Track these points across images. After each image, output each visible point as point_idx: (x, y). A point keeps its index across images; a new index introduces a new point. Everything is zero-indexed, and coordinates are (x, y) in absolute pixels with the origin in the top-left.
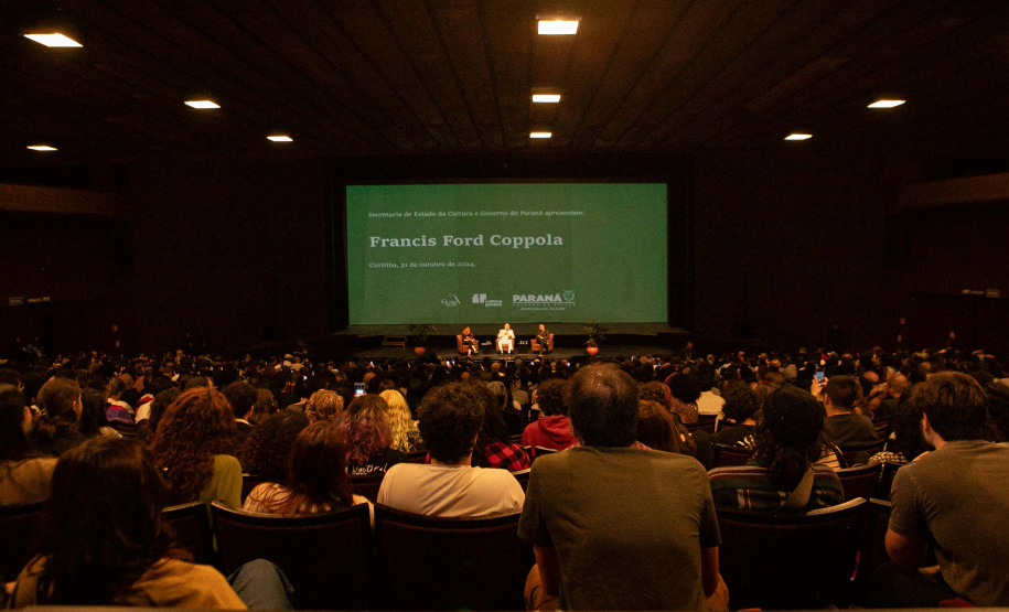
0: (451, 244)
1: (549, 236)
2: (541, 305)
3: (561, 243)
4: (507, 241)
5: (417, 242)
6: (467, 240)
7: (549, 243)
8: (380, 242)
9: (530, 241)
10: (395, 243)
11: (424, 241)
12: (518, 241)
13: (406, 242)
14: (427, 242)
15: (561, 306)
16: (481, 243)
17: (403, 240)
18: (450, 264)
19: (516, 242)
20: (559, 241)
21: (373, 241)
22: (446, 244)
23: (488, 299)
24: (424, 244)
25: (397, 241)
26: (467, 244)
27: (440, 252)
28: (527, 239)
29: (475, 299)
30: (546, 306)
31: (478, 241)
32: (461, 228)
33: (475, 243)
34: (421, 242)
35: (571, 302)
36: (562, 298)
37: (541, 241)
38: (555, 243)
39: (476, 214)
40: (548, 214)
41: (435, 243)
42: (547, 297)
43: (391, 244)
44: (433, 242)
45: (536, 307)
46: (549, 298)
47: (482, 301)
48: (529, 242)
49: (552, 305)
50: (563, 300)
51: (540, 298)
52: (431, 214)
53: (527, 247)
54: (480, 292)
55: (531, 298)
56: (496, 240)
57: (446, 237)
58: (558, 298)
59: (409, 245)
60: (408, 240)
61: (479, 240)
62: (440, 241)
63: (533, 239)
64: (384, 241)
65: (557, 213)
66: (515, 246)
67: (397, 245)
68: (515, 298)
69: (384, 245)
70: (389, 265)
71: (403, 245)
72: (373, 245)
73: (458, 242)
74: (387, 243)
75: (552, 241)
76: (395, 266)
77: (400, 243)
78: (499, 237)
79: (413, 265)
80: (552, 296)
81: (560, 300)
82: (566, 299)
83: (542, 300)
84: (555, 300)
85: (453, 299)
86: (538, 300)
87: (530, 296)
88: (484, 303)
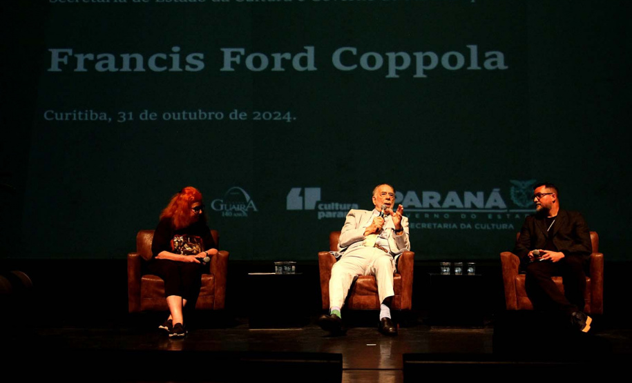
0: (240, 68)
1: (474, 49)
2: (455, 217)
3: (501, 65)
4: (371, 61)
5: (159, 62)
6: (278, 57)
7: (474, 65)
8: (73, 61)
9: (427, 61)
10: (107, 63)
11: (176, 59)
12: (399, 61)
13: (133, 62)
14: (183, 63)
15: (505, 219)
16: (311, 66)
17: (126, 58)
18: (238, 115)
19: (394, 63)
20: (498, 61)
21: (56, 59)
22: (227, 67)
23: (325, 199)
24: (176, 67)
25: (112, 59)
26: (278, 67)
27: (212, 87)
28: (419, 56)
29: (294, 201)
30: (468, 220)
31: (304, 62)
33: (296, 65)
34: (169, 62)
36: (505, 196)
37: (453, 61)
38: (488, 65)
41: (201, 66)
42: (469, 196)
43: (99, 67)
44: (196, 62)
45: (442, 219)
46: (474, 199)
47: (310, 206)
48: (425, 63)
49: (482, 217)
50: (510, 204)
51: (452, 198)
54: (304, 184)
55: (431, 199)
56: (346, 59)
57: (227, 52)
58: (496, 199)
59: (140, 67)
60: (139, 58)
61: (306, 60)
62: (214, 60)
63: (433, 56)
64: (81, 58)
66: (392, 73)
67: (112, 68)
69: (80, 67)
70: (92, 115)
71: (126, 67)
72: (55, 68)
73: (257, 62)
74: (88, 63)
75: (481, 60)
76: (104, 117)
77: (119, 63)
78: (354, 51)
79: (147, 116)
80: (480, 194)
81: (501, 204)
82: (516, 202)
83: (458, 203)
84: (490, 204)
85: (242, 200)
86: (447, 203)
87: (426, 195)
88: (317, 210)
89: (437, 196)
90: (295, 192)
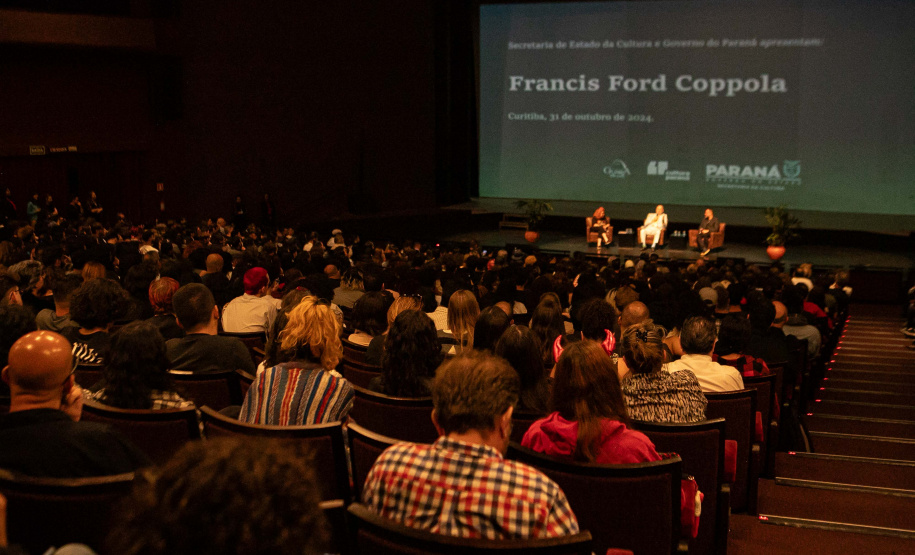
0: (620, 88)
1: (765, 78)
2: (748, 182)
3: (783, 88)
4: (700, 85)
5: (573, 85)
6: (643, 82)
7: (765, 88)
8: (523, 84)
9: (735, 85)
10: (543, 85)
11: (583, 82)
12: (718, 85)
13: (558, 85)
14: (586, 86)
15: (779, 184)
16: (663, 88)
17: (553, 82)
18: (619, 117)
19: (714, 86)
20: (780, 86)
21: (514, 83)
22: (612, 88)
23: (671, 168)
24: (582, 88)
25: (545, 83)
26: (643, 88)
27: (603, 100)
28: (731, 82)
29: (652, 169)
30: (756, 184)
31: (659, 85)
32: (637, 66)
33: (654, 87)
34: (579, 85)
35: (794, 178)
36: (781, 170)
37: (752, 85)
38: (774, 88)
39: (657, 44)
40: (766, 44)
41: (597, 87)
42: (758, 170)
43: (538, 88)
44: (594, 85)
45: (740, 182)
46: (760, 172)
47: (661, 172)
48: (733, 86)
49: (765, 182)
50: (783, 176)
51: (747, 171)
52: (594, 44)
53: (730, 93)
54: (658, 159)
55: (734, 170)
56: (685, 83)
57: (612, 78)
58: (775, 172)
61: (660, 84)
62: (605, 83)
63: (740, 83)
64: (528, 82)
65: (779, 43)
66: (713, 93)
67: (546, 88)
68: (710, 169)
69: (528, 88)
70: (535, 116)
71: (554, 88)
72: (513, 88)
73: (630, 85)
74: (533, 86)
75: (770, 85)
76: (542, 117)
77: (550, 85)
78: (689, 78)
79: (567, 117)
80: (765, 169)
81: (777, 174)
82: (786, 173)
83: (750, 173)
84: (771, 174)
85: (621, 168)
86: (744, 173)
87: (731, 168)
88: (664, 176)
89: (738, 169)
90: (652, 164)
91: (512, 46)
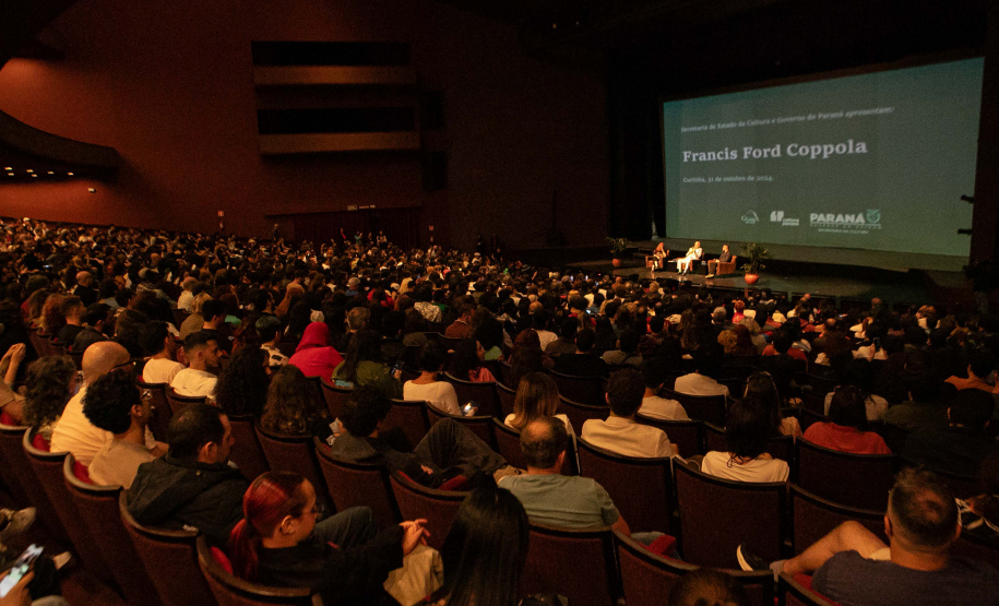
0: (750, 156)
1: (851, 142)
2: (841, 227)
3: (864, 150)
4: (804, 151)
6: (765, 151)
7: (851, 151)
8: (691, 157)
9: (829, 150)
10: (703, 157)
11: (727, 154)
12: (816, 150)
13: (713, 156)
15: (864, 228)
16: (779, 154)
17: (709, 154)
18: (751, 178)
19: (813, 151)
20: (862, 148)
21: (686, 155)
22: (746, 157)
23: (786, 217)
24: (727, 157)
25: (704, 155)
26: (765, 155)
27: (740, 166)
28: (825, 147)
29: (773, 217)
31: (776, 152)
32: (761, 138)
33: (773, 154)
35: (875, 224)
36: (865, 217)
37: (841, 149)
38: (857, 150)
39: (773, 121)
40: (850, 114)
41: (736, 156)
42: (847, 217)
43: (700, 159)
44: (734, 155)
45: (835, 228)
46: (850, 219)
47: (780, 220)
48: (827, 150)
49: (853, 227)
50: (867, 222)
51: (840, 218)
52: (732, 125)
53: (825, 156)
54: (777, 210)
55: (830, 217)
56: (793, 150)
57: (745, 149)
58: (861, 219)
61: (776, 151)
62: (741, 153)
63: (831, 146)
64: (694, 155)
65: (860, 113)
66: (813, 157)
67: (705, 159)
68: (813, 217)
69: (694, 159)
70: (699, 180)
71: (709, 158)
72: (686, 160)
73: (757, 153)
74: (697, 158)
75: (854, 148)
76: (703, 180)
77: (707, 157)
78: (796, 146)
79: (718, 179)
80: (853, 216)
81: (863, 221)
82: (869, 220)
83: (842, 220)
84: (857, 221)
85: (753, 216)
86: (837, 220)
87: (828, 216)
88: (782, 222)
89: (833, 217)
90: (773, 213)
91: (684, 130)
